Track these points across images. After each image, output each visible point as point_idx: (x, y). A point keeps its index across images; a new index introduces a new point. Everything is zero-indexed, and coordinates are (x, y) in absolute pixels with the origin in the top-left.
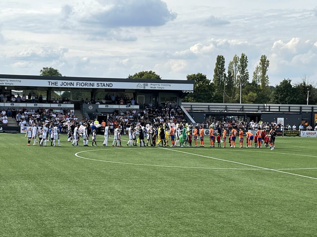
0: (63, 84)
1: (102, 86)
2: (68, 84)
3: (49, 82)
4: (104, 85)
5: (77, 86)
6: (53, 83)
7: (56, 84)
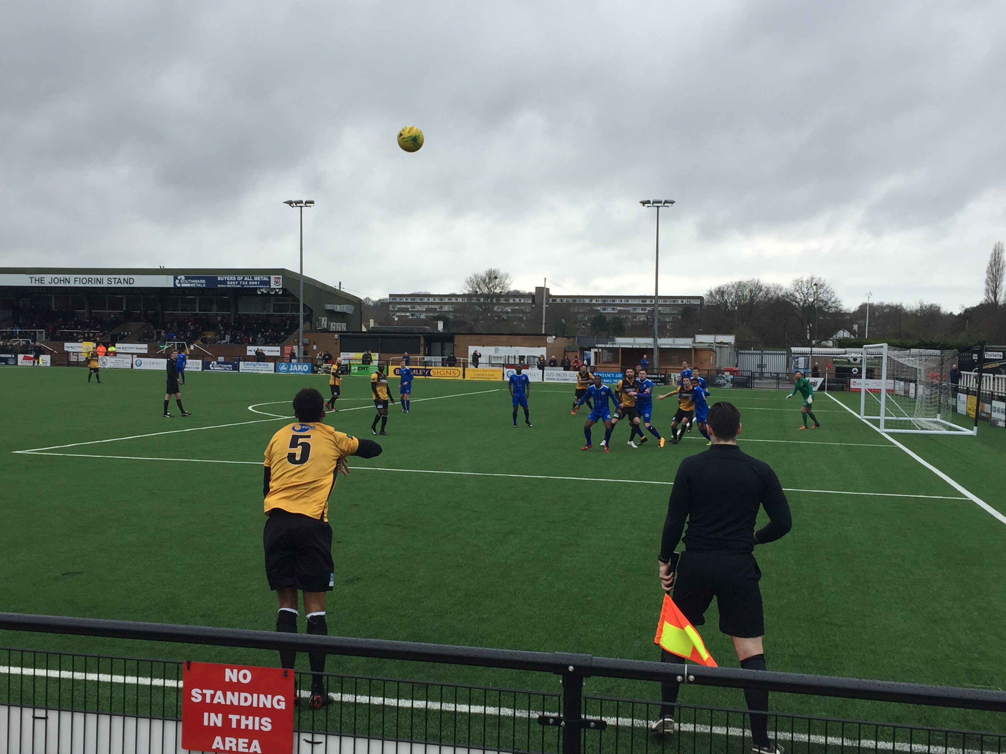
0: (53, 280)
1: (116, 282)
2: (61, 280)
3: (31, 278)
4: (119, 281)
5: (75, 283)
6: (37, 279)
7: (43, 282)
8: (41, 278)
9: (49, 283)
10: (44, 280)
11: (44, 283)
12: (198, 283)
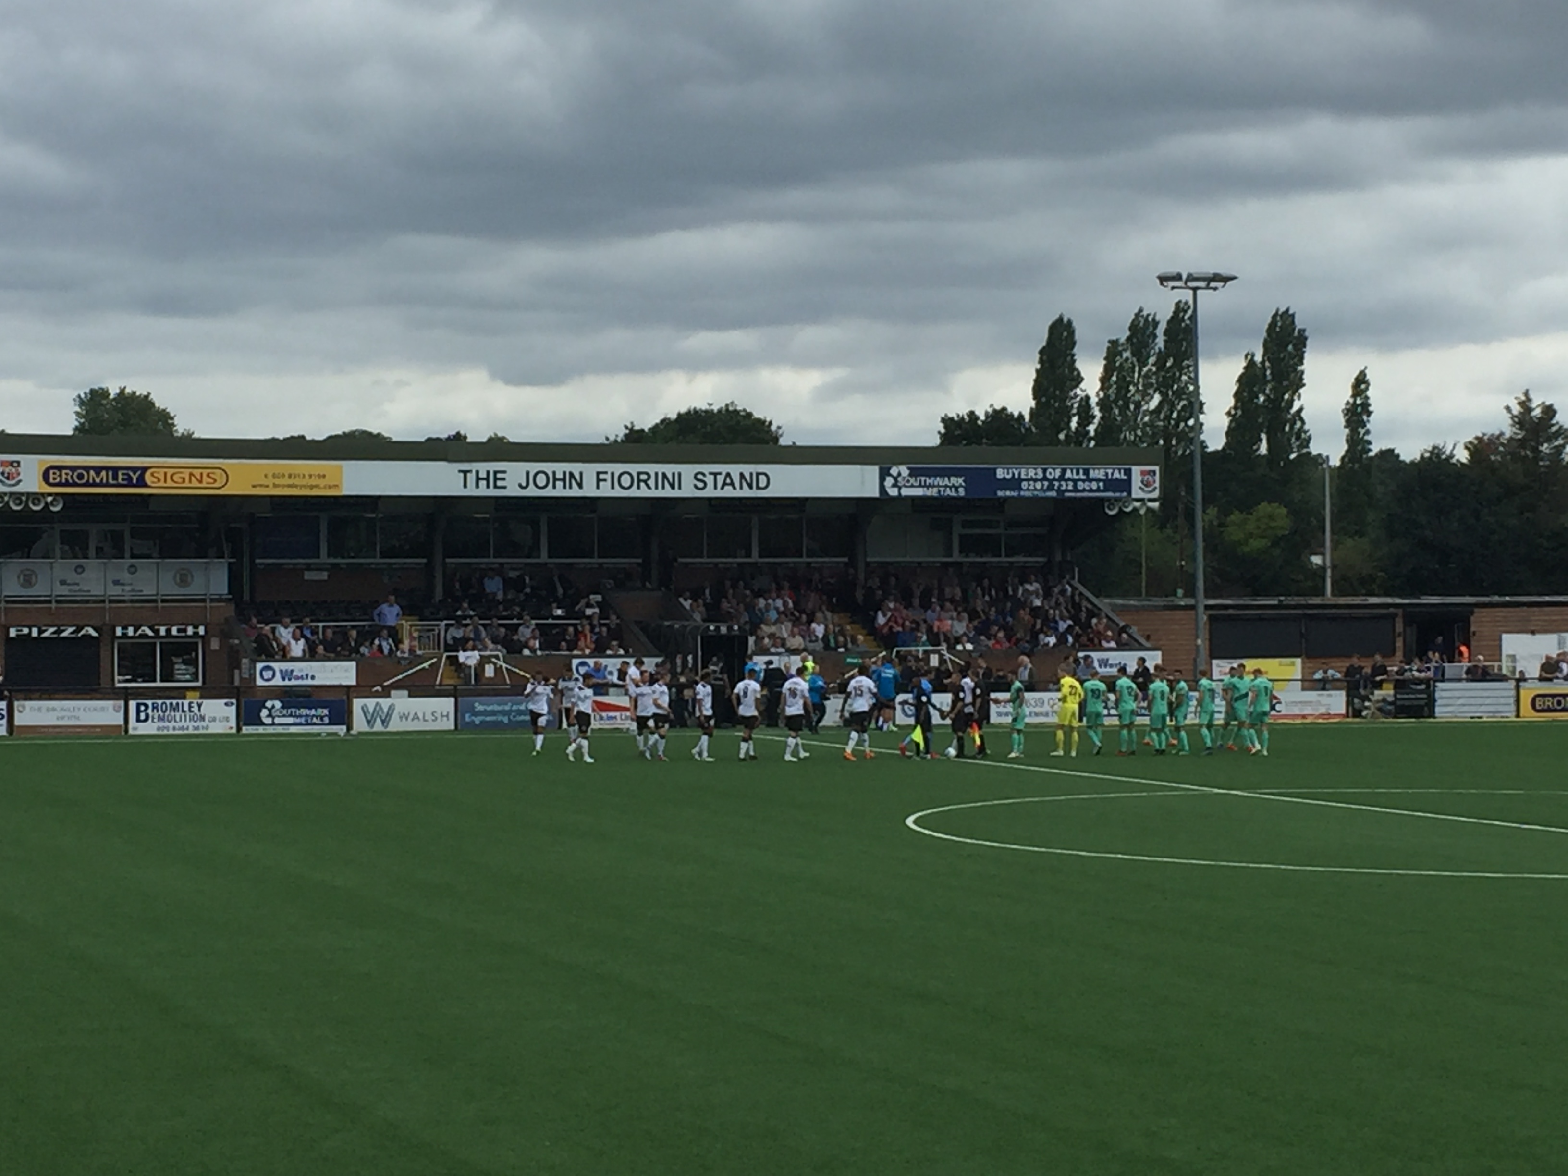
0: (530, 479)
1: (719, 485)
2: (555, 479)
3: (465, 473)
4: (728, 481)
5: (598, 487)
6: (483, 475)
8: (496, 473)
9: (520, 486)
10: (503, 479)
11: (504, 487)
12: (946, 486)
